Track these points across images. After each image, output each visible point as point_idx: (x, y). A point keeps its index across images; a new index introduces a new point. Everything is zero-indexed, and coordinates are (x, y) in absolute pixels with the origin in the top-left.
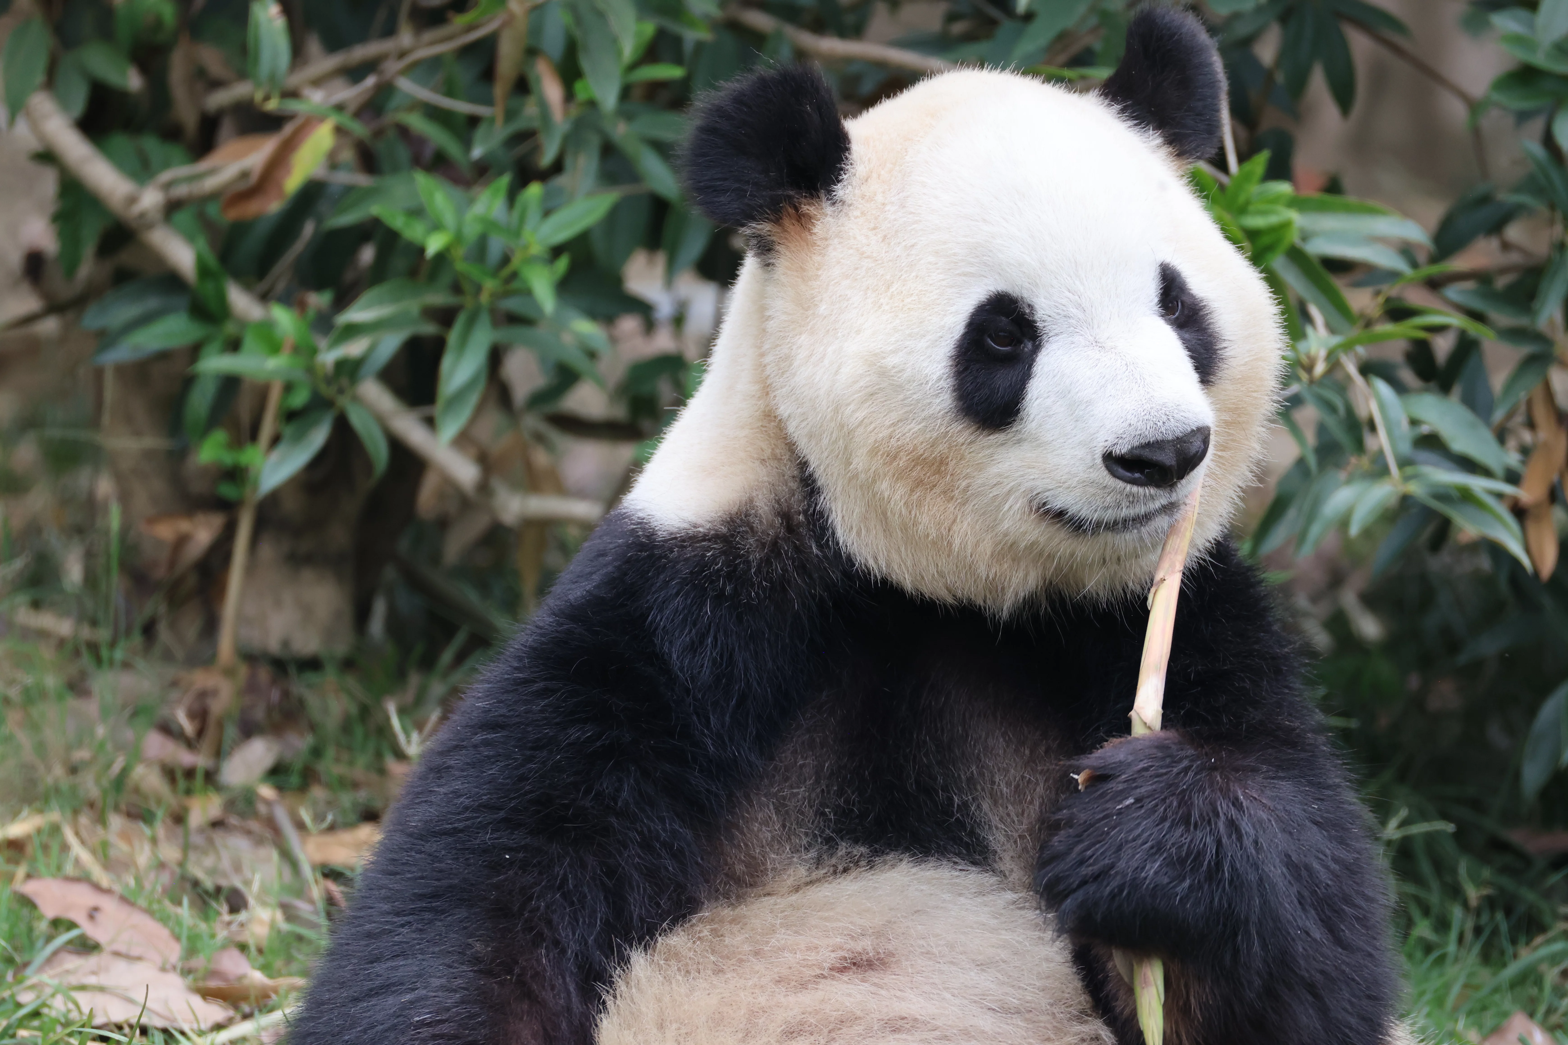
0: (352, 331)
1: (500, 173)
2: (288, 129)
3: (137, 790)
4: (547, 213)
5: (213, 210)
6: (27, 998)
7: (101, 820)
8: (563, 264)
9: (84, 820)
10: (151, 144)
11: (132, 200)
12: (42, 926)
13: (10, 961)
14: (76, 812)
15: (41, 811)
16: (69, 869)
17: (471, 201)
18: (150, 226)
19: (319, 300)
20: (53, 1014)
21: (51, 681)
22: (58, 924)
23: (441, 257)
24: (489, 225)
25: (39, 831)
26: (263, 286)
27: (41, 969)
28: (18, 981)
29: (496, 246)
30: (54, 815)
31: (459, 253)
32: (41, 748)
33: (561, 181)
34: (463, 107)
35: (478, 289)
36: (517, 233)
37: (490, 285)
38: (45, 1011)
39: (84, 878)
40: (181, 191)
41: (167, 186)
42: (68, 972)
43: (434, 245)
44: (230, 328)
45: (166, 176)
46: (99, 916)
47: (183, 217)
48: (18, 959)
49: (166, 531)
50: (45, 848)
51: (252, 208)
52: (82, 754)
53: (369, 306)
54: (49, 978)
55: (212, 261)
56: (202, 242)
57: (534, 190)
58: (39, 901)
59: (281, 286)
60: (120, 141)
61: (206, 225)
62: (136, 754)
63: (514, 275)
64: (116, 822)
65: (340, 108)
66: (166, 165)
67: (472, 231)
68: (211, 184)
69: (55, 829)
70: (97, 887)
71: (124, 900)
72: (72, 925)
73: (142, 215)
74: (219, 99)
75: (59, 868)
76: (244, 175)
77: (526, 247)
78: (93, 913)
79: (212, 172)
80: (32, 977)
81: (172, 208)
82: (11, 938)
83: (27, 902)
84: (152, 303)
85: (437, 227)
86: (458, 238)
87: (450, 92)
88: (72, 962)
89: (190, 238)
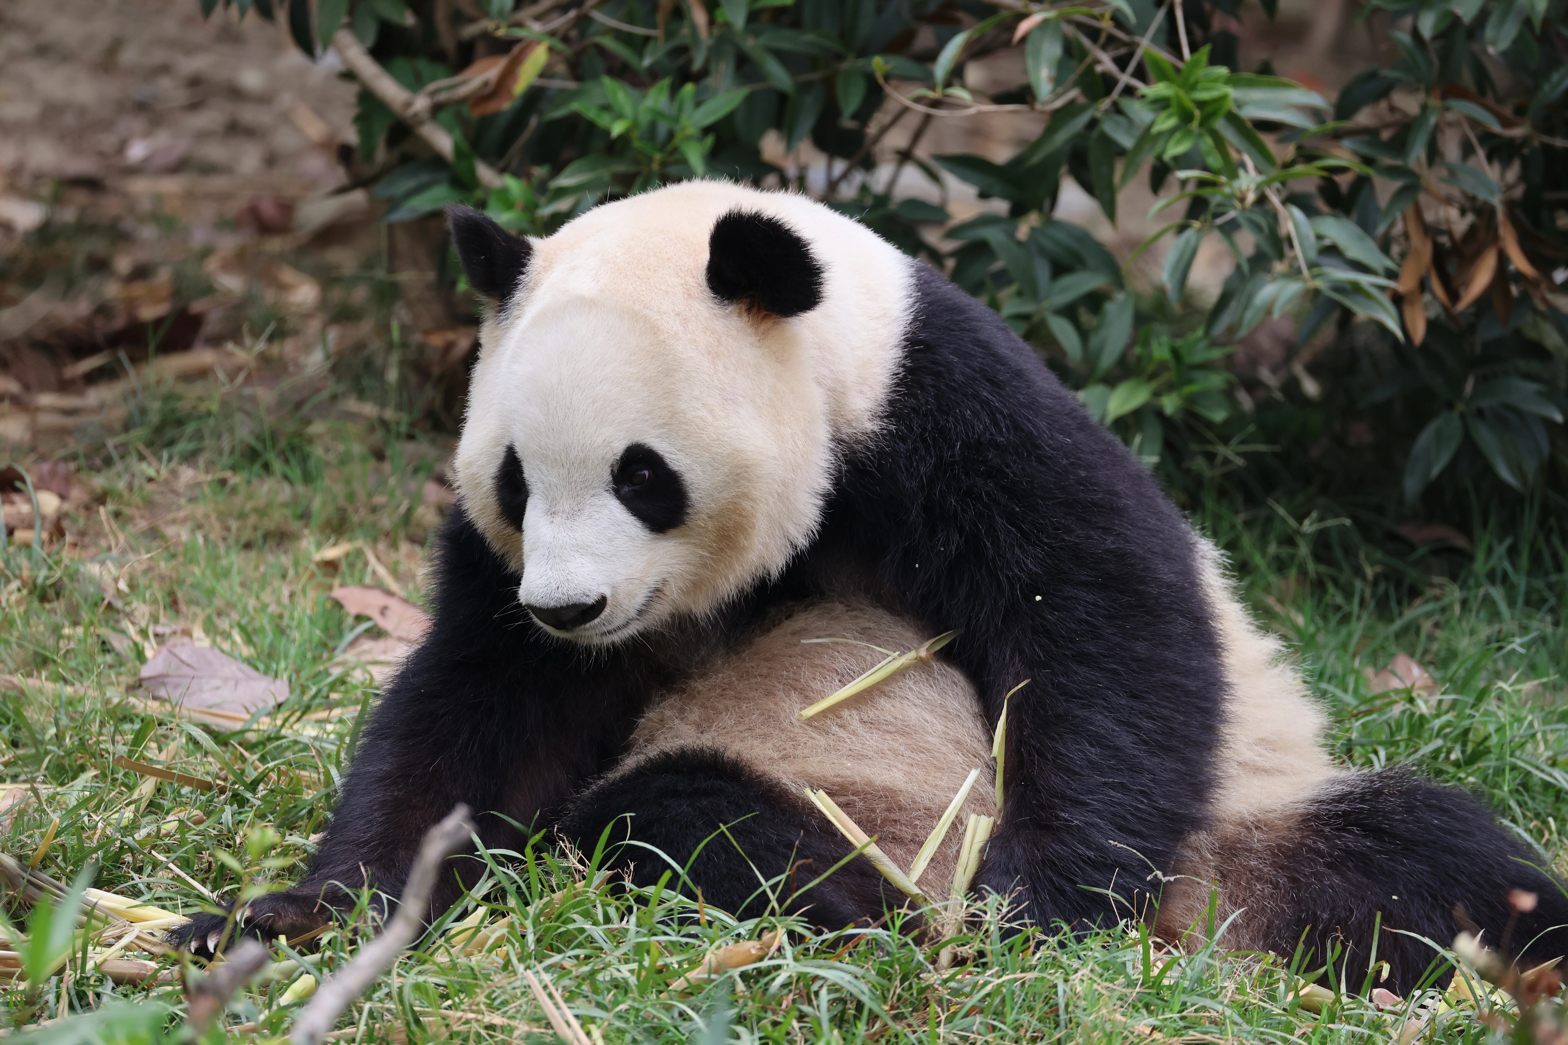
0: (561, 192)
1: (664, 76)
2: (516, 49)
3: (419, 525)
4: (698, 104)
5: (465, 109)
6: (336, 672)
7: (394, 545)
8: (710, 140)
9: (382, 546)
10: (423, 65)
11: (408, 104)
12: (350, 621)
13: (325, 645)
14: (375, 541)
15: (350, 540)
16: (368, 580)
17: (644, 97)
18: (421, 123)
19: (540, 172)
20: (354, 682)
21: (357, 448)
22: (359, 618)
23: (624, 138)
24: (657, 114)
25: (347, 555)
26: (502, 163)
27: (345, 651)
28: (330, 659)
29: (663, 128)
30: (359, 543)
31: (635, 134)
32: (351, 497)
33: (710, 81)
34: (639, 31)
35: (650, 160)
36: (676, 119)
37: (658, 157)
38: (349, 679)
39: (379, 586)
40: (442, 97)
41: (433, 94)
42: (365, 652)
43: (617, 129)
44: (479, 194)
45: (432, 87)
46: (388, 613)
47: (444, 115)
48: (331, 644)
49: (437, 340)
50: (352, 566)
51: (491, 107)
52: (379, 500)
53: (572, 175)
54: (350, 657)
55: (465, 147)
56: (458, 133)
57: (689, 88)
58: (345, 603)
59: (514, 164)
60: (401, 63)
61: (462, 121)
62: (417, 498)
63: (676, 150)
64: (405, 547)
65: (552, 34)
66: (434, 78)
67: (644, 119)
68: (463, 91)
69: (359, 553)
70: (389, 593)
71: (405, 601)
72: (369, 619)
73: (416, 115)
74: (470, 31)
75: (361, 580)
76: (486, 84)
77: (683, 129)
78: (383, 611)
79: (464, 83)
80: (339, 657)
81: (436, 109)
82: (326, 630)
83: (338, 605)
84: (425, 177)
85: (619, 116)
86: (635, 124)
87: (631, 21)
88: (367, 645)
89: (449, 130)
